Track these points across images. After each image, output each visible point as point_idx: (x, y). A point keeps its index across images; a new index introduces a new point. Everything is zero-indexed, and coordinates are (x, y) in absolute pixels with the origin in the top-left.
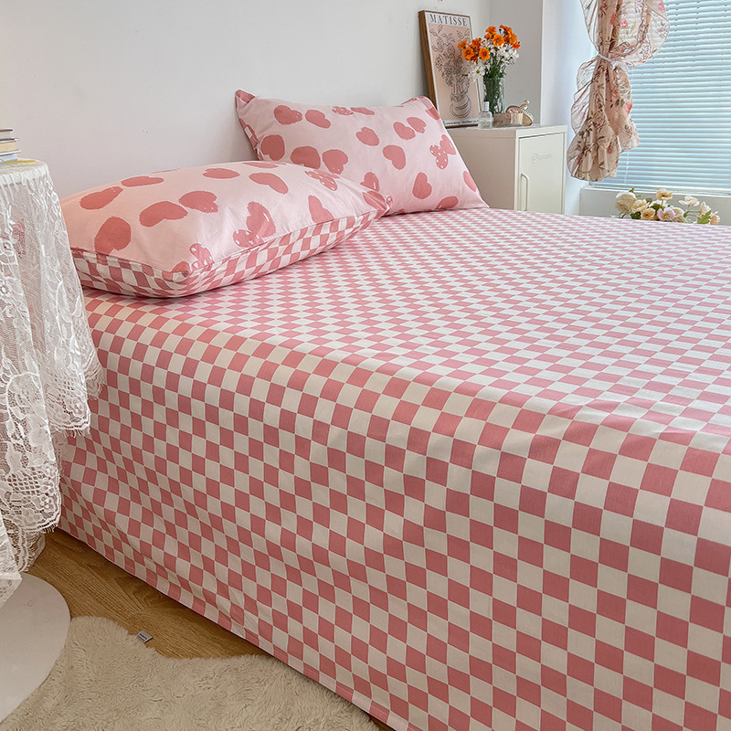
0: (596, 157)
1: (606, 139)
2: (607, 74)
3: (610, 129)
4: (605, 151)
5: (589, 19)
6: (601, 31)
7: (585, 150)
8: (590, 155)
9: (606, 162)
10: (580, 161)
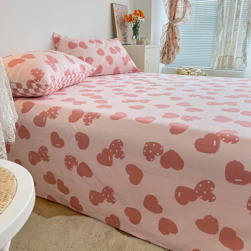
0: (168, 56)
1: (171, 50)
2: (172, 28)
3: (173, 47)
4: (171, 54)
5: (166, 9)
6: (170, 13)
7: (164, 54)
8: (166, 55)
9: (171, 58)
10: (163, 58)
